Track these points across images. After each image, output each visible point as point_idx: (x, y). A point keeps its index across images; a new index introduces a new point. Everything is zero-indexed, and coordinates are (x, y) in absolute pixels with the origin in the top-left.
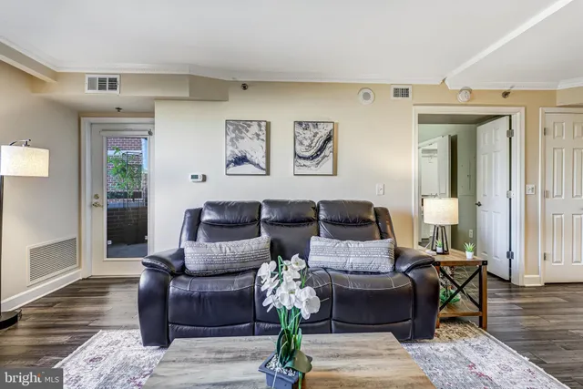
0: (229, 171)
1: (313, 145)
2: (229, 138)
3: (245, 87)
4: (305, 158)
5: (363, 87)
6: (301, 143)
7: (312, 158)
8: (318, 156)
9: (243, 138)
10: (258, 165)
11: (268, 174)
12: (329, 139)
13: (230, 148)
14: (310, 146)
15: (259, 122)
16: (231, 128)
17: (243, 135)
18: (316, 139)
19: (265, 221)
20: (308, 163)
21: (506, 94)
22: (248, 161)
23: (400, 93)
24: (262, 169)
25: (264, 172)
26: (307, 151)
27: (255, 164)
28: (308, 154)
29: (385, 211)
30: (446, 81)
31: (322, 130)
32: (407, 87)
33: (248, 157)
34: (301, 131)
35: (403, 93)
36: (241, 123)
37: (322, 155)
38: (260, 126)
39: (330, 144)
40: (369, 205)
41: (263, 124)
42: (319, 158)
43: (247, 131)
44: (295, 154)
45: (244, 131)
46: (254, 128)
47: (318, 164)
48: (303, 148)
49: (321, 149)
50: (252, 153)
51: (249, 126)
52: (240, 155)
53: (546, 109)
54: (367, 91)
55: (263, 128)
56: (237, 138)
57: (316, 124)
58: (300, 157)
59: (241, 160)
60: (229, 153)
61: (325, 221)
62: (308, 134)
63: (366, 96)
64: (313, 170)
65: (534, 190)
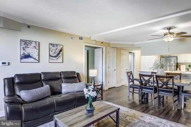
0: (22, 61)
1: (56, 52)
2: (22, 47)
3: (29, 27)
4: (53, 57)
5: (71, 35)
6: (52, 51)
7: (55, 57)
8: (57, 56)
9: (29, 48)
10: (35, 59)
11: (39, 62)
12: (61, 51)
13: (23, 52)
14: (55, 52)
15: (36, 42)
16: (23, 43)
17: (28, 46)
18: (57, 50)
19: (43, 80)
20: (54, 58)
21: (102, 43)
22: (31, 57)
23: (80, 38)
24: (37, 60)
25: (38, 61)
26: (54, 54)
27: (33, 58)
28: (54, 55)
29: (79, 73)
30: (91, 37)
31: (59, 47)
32: (82, 37)
33: (31, 55)
34: (52, 47)
35: (81, 38)
36: (28, 42)
37: (59, 56)
38: (36, 44)
39: (61, 52)
40: (75, 72)
41: (37, 43)
42: (58, 57)
43: (31, 45)
44: (50, 55)
45: (29, 45)
46: (33, 44)
47: (58, 59)
48: (52, 53)
49: (59, 54)
50: (33, 54)
51: (31, 43)
52: (27, 54)
53: (109, 48)
54: (72, 37)
55: (37, 45)
56: (25, 47)
57: (57, 45)
58: (51, 56)
59: (28, 56)
60: (22, 53)
61: (63, 78)
62: (54, 48)
63: (72, 38)
64: (56, 61)
65: (107, 66)
